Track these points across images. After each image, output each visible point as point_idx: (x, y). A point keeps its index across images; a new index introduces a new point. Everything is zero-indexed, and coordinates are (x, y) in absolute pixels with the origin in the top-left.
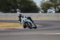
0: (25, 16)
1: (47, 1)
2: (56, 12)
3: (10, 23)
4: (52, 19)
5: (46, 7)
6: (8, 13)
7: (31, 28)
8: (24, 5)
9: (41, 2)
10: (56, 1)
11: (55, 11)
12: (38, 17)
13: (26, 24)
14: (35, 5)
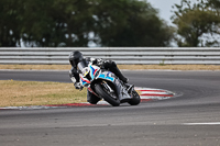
3: (62, 84)
4: (218, 70)
5: (195, 26)
6: (56, 46)
9: (178, 7)
12: (166, 62)
13: (97, 88)
14: (154, 16)
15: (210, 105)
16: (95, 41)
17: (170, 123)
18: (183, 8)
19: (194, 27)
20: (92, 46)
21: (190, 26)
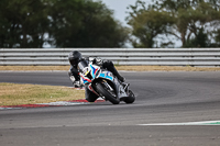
0: (91, 59)
1: (152, 4)
2: (186, 44)
3: (17, 85)
4: (172, 71)
6: (11, 47)
7: (115, 103)
8: (67, 19)
10: (184, 5)
11: (183, 39)
12: (121, 63)
13: (99, 87)
14: (109, 17)
15: (165, 106)
16: (50, 42)
17: (125, 123)
18: (138, 9)
19: (149, 28)
20: (47, 46)
21: (145, 27)
